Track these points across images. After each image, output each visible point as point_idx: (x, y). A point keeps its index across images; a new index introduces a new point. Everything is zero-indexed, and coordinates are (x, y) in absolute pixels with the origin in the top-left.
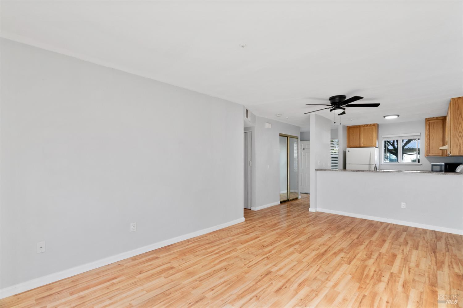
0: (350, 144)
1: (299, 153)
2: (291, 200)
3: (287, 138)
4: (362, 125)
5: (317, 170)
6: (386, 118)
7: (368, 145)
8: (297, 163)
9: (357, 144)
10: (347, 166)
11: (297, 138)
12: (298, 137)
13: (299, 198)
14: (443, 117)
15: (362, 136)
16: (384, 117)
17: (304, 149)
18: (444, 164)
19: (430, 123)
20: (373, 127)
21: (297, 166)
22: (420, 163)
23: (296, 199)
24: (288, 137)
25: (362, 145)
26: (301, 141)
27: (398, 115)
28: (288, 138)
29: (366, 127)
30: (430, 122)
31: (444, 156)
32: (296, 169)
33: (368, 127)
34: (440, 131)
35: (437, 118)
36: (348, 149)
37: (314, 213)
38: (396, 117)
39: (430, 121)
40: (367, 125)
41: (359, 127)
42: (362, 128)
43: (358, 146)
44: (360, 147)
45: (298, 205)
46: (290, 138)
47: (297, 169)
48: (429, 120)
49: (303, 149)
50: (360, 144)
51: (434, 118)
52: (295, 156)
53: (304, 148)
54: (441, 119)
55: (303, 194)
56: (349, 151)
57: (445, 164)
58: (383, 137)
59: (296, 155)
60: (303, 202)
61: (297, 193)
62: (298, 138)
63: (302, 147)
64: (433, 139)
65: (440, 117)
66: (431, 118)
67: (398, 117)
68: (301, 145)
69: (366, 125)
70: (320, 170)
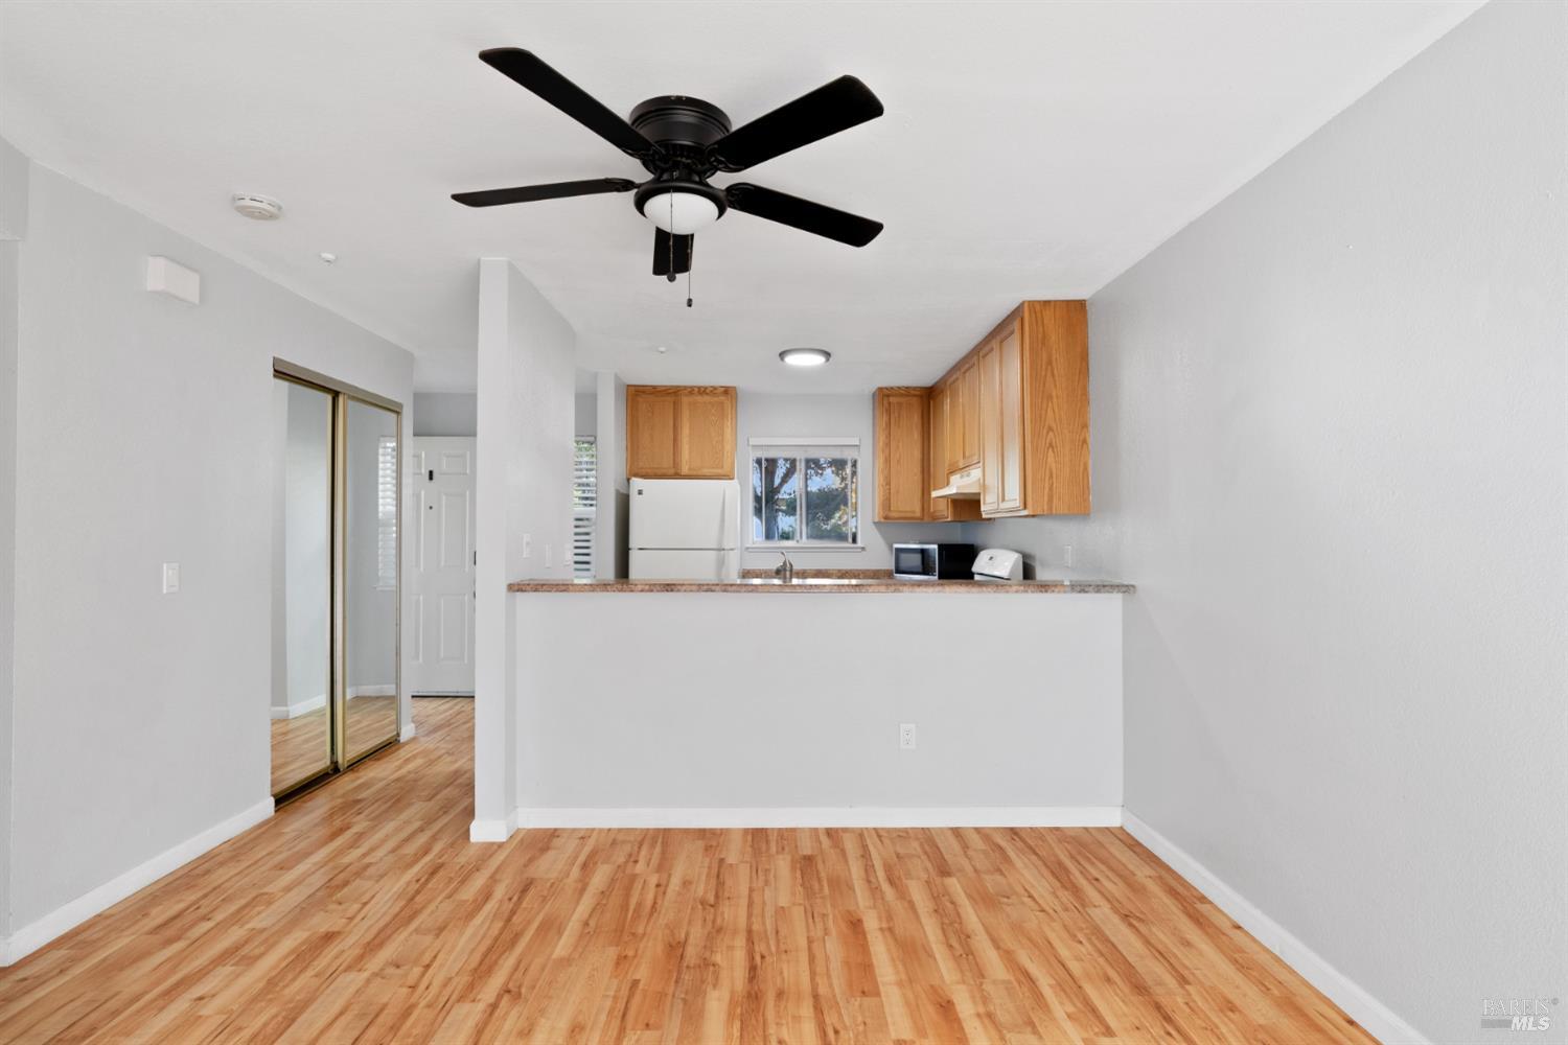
0: (641, 464)
1: (407, 492)
2: (355, 765)
3: (329, 398)
4: (685, 388)
5: (515, 588)
6: (791, 360)
7: (706, 471)
8: (393, 544)
9: (666, 464)
10: (636, 559)
11: (394, 409)
12: (401, 406)
13: (403, 738)
14: (921, 388)
15: (685, 431)
16: (782, 355)
17: (431, 478)
18: (936, 547)
19: (890, 403)
20: (722, 398)
21: (393, 560)
22: (860, 543)
23: (389, 746)
24: (335, 395)
25: (685, 470)
26: (416, 434)
27: (827, 355)
28: (341, 399)
29: (699, 398)
30: (887, 399)
31: (926, 519)
32: (387, 572)
33: (707, 398)
34: (916, 435)
35: (907, 392)
36: (637, 483)
37: (500, 857)
38: (819, 360)
39: (891, 399)
40: (702, 391)
41: (673, 394)
42: (685, 400)
43: (672, 471)
44: (677, 476)
45: (397, 797)
46: (351, 403)
47: (392, 573)
48: (888, 396)
49: (427, 477)
50: (676, 464)
51: (899, 388)
52: (381, 508)
53: (431, 473)
54: (915, 396)
55: (425, 702)
56: (640, 492)
57: (940, 546)
58: (753, 441)
59: (386, 505)
60: (431, 763)
61: (392, 701)
62: (398, 413)
63: (419, 467)
64: (898, 461)
65: (915, 388)
66: (892, 388)
67: (828, 360)
68: (417, 456)
69: (699, 388)
70: (539, 587)
